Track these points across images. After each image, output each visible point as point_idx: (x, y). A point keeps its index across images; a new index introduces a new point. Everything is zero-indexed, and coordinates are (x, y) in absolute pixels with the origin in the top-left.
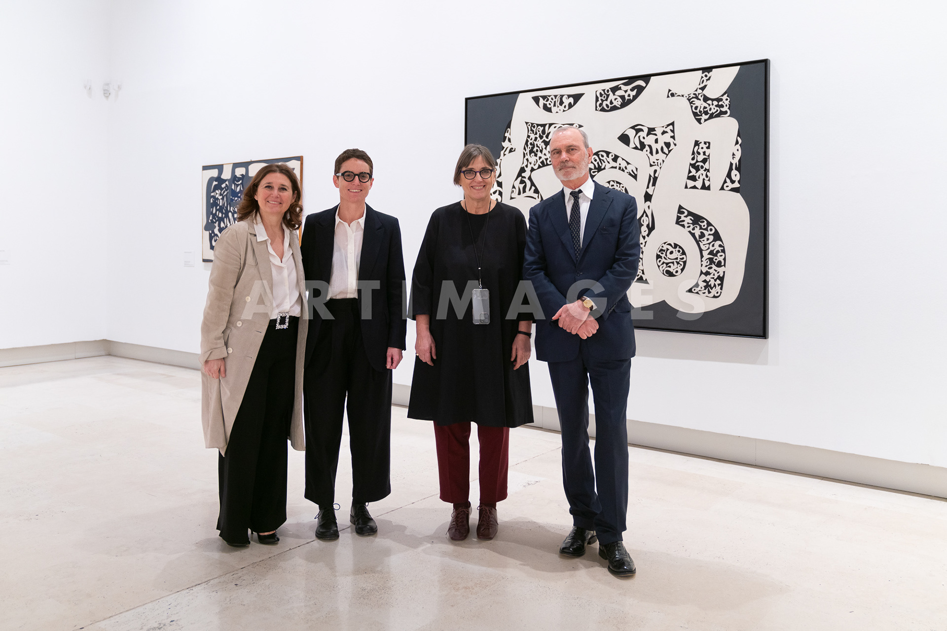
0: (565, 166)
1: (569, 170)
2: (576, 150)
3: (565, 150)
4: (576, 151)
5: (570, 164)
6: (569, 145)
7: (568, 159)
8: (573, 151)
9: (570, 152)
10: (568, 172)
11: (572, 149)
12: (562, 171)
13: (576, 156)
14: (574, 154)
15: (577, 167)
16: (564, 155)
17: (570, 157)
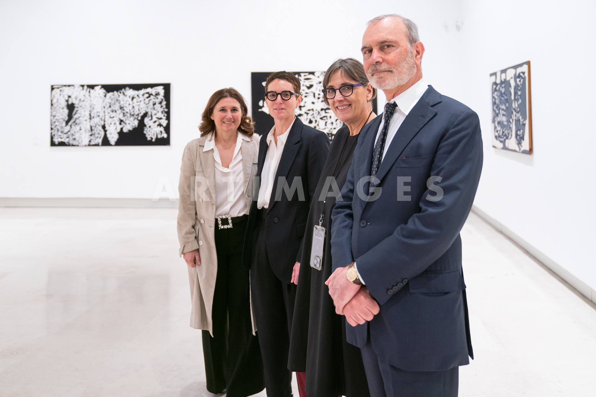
0: (376, 70)
1: (382, 75)
2: (393, 46)
3: (378, 47)
4: (393, 48)
5: (384, 67)
6: (383, 40)
7: (380, 60)
8: (390, 48)
9: (385, 50)
10: (381, 78)
11: (388, 46)
12: (375, 77)
13: (392, 55)
14: (389, 53)
15: (394, 70)
16: (376, 55)
17: (383, 56)
